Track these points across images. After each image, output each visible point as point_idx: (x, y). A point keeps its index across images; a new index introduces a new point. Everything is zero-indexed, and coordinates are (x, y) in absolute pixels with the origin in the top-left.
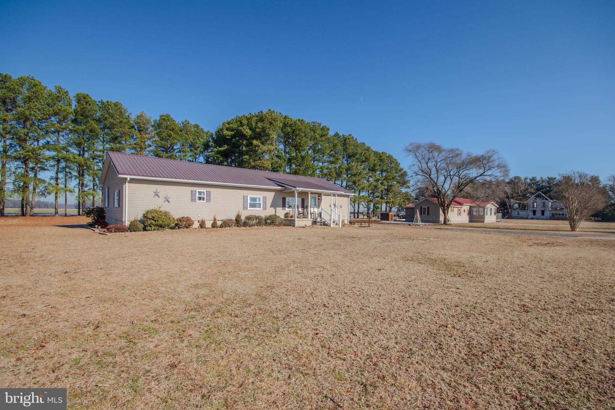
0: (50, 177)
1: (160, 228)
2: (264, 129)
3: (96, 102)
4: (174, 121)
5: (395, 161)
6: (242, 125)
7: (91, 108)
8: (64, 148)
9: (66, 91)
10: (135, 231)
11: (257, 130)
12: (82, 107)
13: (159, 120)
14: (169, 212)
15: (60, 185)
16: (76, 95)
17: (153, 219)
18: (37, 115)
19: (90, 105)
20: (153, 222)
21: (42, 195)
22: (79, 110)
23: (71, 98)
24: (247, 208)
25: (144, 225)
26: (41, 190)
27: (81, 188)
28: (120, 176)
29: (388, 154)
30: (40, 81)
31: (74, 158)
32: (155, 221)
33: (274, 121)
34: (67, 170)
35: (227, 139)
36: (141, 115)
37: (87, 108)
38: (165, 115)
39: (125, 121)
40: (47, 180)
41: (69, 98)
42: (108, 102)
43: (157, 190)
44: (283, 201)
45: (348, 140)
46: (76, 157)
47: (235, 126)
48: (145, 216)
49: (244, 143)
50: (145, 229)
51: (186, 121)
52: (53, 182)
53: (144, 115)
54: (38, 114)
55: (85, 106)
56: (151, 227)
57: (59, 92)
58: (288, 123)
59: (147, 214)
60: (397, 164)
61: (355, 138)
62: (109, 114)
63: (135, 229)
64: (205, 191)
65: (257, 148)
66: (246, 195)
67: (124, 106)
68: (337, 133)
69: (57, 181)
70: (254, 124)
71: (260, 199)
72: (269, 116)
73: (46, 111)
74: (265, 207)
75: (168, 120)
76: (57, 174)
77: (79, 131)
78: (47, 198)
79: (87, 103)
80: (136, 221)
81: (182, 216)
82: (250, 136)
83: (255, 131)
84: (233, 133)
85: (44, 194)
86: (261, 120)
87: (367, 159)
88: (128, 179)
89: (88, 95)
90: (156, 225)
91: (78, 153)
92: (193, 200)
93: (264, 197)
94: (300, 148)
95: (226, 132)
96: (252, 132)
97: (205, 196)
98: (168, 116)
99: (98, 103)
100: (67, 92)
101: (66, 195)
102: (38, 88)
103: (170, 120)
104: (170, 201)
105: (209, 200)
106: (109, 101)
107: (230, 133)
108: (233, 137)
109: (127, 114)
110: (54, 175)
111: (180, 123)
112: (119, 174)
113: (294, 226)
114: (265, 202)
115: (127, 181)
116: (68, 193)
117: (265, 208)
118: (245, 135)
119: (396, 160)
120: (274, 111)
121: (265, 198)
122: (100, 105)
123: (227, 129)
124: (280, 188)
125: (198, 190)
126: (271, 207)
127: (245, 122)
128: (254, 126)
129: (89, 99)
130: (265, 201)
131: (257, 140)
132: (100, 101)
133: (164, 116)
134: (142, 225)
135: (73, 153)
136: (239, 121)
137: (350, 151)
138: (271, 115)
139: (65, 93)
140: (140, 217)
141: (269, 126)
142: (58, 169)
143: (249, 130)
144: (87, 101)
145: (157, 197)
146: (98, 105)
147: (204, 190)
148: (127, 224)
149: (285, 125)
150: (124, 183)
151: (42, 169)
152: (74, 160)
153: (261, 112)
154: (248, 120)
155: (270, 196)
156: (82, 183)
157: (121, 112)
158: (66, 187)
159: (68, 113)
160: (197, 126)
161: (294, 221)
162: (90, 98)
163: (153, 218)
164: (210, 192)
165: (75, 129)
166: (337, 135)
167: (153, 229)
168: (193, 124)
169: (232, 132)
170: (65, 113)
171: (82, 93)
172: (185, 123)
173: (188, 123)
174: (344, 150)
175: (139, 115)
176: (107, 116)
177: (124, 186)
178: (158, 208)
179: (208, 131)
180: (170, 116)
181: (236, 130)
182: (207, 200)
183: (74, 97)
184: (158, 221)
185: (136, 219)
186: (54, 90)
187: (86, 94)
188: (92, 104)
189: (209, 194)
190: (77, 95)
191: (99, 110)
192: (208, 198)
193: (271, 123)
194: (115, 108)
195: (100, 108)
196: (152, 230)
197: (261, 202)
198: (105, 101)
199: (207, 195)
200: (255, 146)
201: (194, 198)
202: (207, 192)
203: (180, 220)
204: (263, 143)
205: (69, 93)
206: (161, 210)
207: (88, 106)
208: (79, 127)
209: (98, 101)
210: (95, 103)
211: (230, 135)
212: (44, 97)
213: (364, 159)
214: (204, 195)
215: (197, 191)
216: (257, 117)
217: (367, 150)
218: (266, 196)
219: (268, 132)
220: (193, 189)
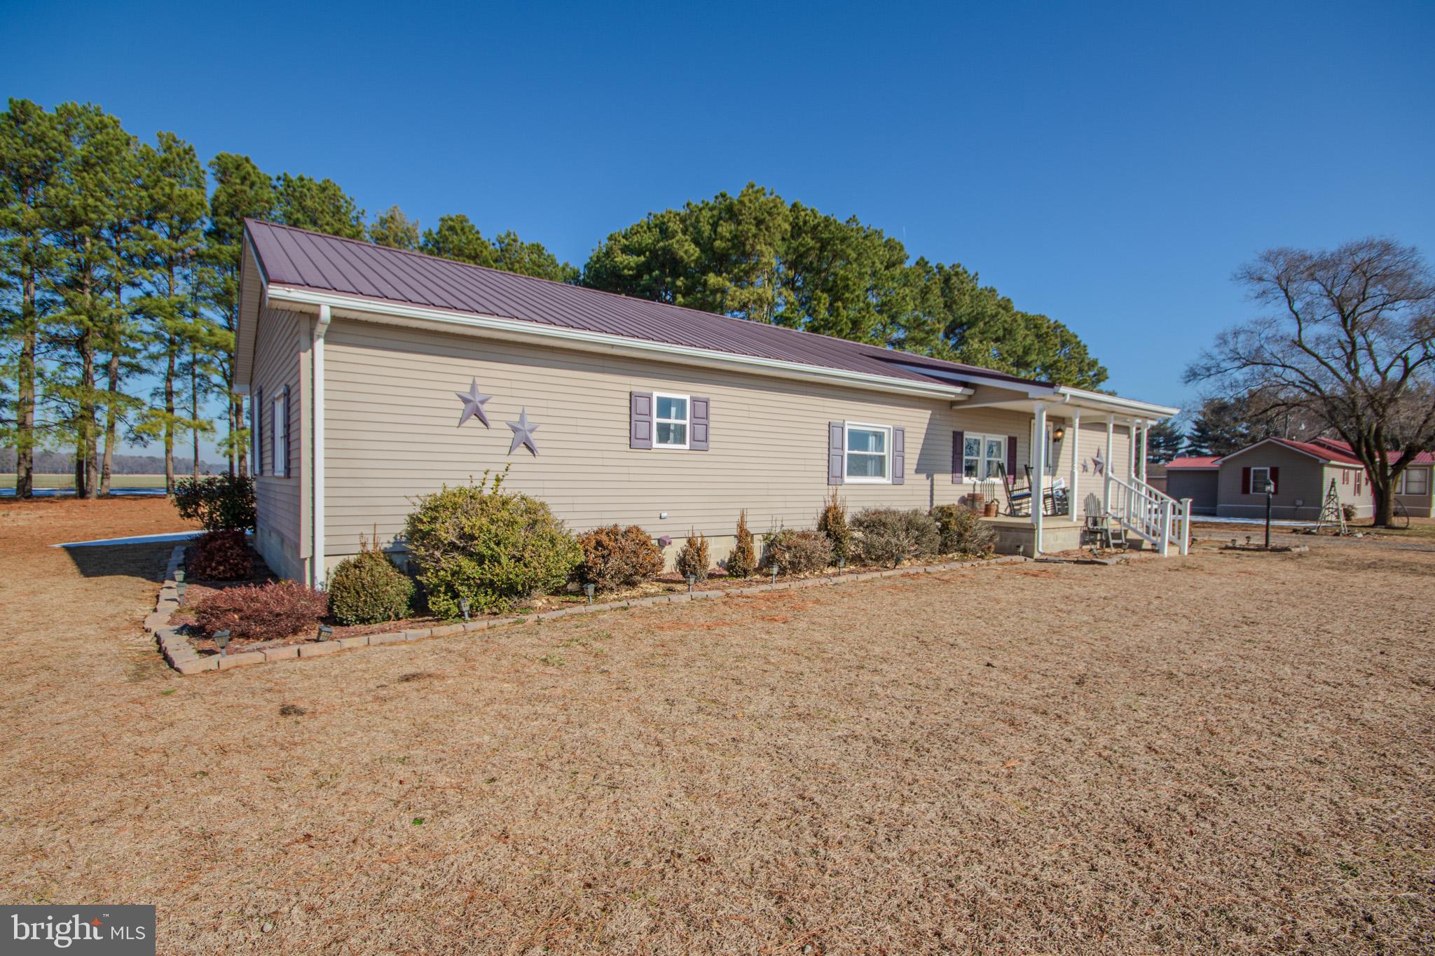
0: (151, 391)
1: (504, 603)
2: (738, 241)
3: (270, 179)
4: (478, 232)
5: (1074, 340)
6: (665, 232)
7: (256, 194)
8: (181, 307)
9: (187, 147)
10: (363, 621)
11: (718, 243)
12: (230, 191)
13: (439, 232)
14: (542, 505)
15: (177, 413)
16: (214, 160)
17: (463, 551)
18: (105, 210)
19: (252, 185)
20: (469, 567)
21: (134, 440)
22: (223, 198)
23: (202, 168)
24: (842, 477)
25: (419, 585)
26: (131, 426)
27: (234, 419)
28: (274, 291)
29: (1052, 322)
30: (116, 118)
31: (211, 333)
32: (481, 560)
33: (770, 214)
34: (198, 370)
35: (625, 277)
36: (392, 217)
37: (245, 192)
38: (454, 217)
39: (348, 232)
40: (146, 397)
41: (197, 167)
42: (301, 179)
43: (473, 387)
44: (954, 447)
45: (954, 279)
46: (217, 331)
47: (648, 239)
48: (418, 532)
49: (679, 283)
50: (419, 606)
51: (508, 235)
52: (159, 403)
53: (397, 217)
54: (109, 207)
55: (238, 187)
56: (456, 595)
57: (168, 149)
58: (805, 222)
59: (434, 520)
60: (1081, 349)
61: (972, 273)
62: (303, 208)
63: (367, 612)
64: (687, 397)
65: (719, 296)
66: (837, 420)
67: (346, 192)
68: (922, 259)
69: (169, 401)
70: (706, 229)
71: (879, 437)
72: (750, 201)
73: (130, 199)
74: (899, 474)
75: (462, 229)
76: (168, 380)
77: (222, 257)
78: (149, 447)
79: (244, 179)
80: (368, 563)
81: (608, 524)
82: (696, 261)
83: (712, 248)
84: (642, 258)
85: (142, 439)
86: (731, 213)
87: (1009, 332)
88: (326, 314)
89: (247, 160)
90: (487, 585)
91: (223, 322)
92: (636, 441)
93: (896, 430)
94: (847, 295)
95: (620, 258)
96: (702, 251)
97: (687, 422)
98: (463, 220)
99: (274, 182)
100: (191, 149)
101: (196, 438)
102: (108, 134)
103: (467, 230)
104: (536, 444)
105: (701, 443)
106: (306, 177)
107: (633, 260)
108: (641, 270)
109: (354, 214)
110: (162, 385)
111: (493, 240)
112: (269, 281)
113: (1028, 554)
114: (900, 453)
115: (321, 329)
116: (199, 434)
117: (899, 479)
118: (682, 259)
119: (1076, 337)
120: (763, 189)
121: (900, 432)
122: (281, 189)
123: (626, 250)
124: (959, 390)
125: (660, 390)
126: (918, 471)
127: (675, 226)
128: (706, 234)
129: (251, 171)
130: (899, 447)
131: (719, 274)
132: (281, 175)
133: (451, 219)
134: (407, 584)
135: (209, 321)
136: (656, 226)
137: (964, 309)
138: (757, 199)
139: (186, 152)
140: (391, 530)
141: (754, 230)
142: (171, 367)
143: (693, 246)
144: (243, 173)
145: (474, 422)
146: (275, 187)
147: (681, 392)
148: (322, 572)
149: (797, 230)
150: (304, 340)
151: (137, 369)
152: (208, 339)
153: (723, 196)
154: (683, 220)
155: (917, 422)
156: (237, 405)
157: (338, 208)
158: (194, 417)
159: (192, 205)
160: (538, 249)
161: (1031, 530)
162: (254, 168)
163: (465, 544)
164: (707, 402)
165: (211, 252)
166: (922, 263)
167: (466, 608)
168: (526, 244)
169: (638, 255)
170: (184, 205)
171: (233, 155)
172: (506, 241)
173: (515, 241)
174: (946, 306)
175: (385, 216)
176: (300, 216)
177: (305, 357)
178: (491, 483)
179: (567, 265)
180: (467, 221)
181: (651, 252)
182: (693, 439)
183: (211, 165)
184: (495, 559)
185: (370, 548)
186: (154, 145)
187: (244, 156)
188: (258, 185)
189: (702, 408)
190: (218, 158)
191: (279, 202)
192: (700, 430)
193: (759, 222)
194: (322, 196)
195: (281, 194)
196: (461, 615)
197: (887, 452)
198: (293, 177)
199: (694, 416)
200: (714, 292)
201: (642, 430)
202: (694, 400)
203: (599, 544)
204: (737, 280)
205: (196, 151)
206: (507, 489)
207: (246, 188)
208: (224, 248)
209: (274, 177)
210: (267, 182)
211: (632, 264)
212: (124, 159)
213: (1001, 333)
214: (681, 415)
215: (656, 394)
216: (711, 209)
217: (1004, 309)
218: (903, 424)
219: (753, 246)
220: (640, 384)
